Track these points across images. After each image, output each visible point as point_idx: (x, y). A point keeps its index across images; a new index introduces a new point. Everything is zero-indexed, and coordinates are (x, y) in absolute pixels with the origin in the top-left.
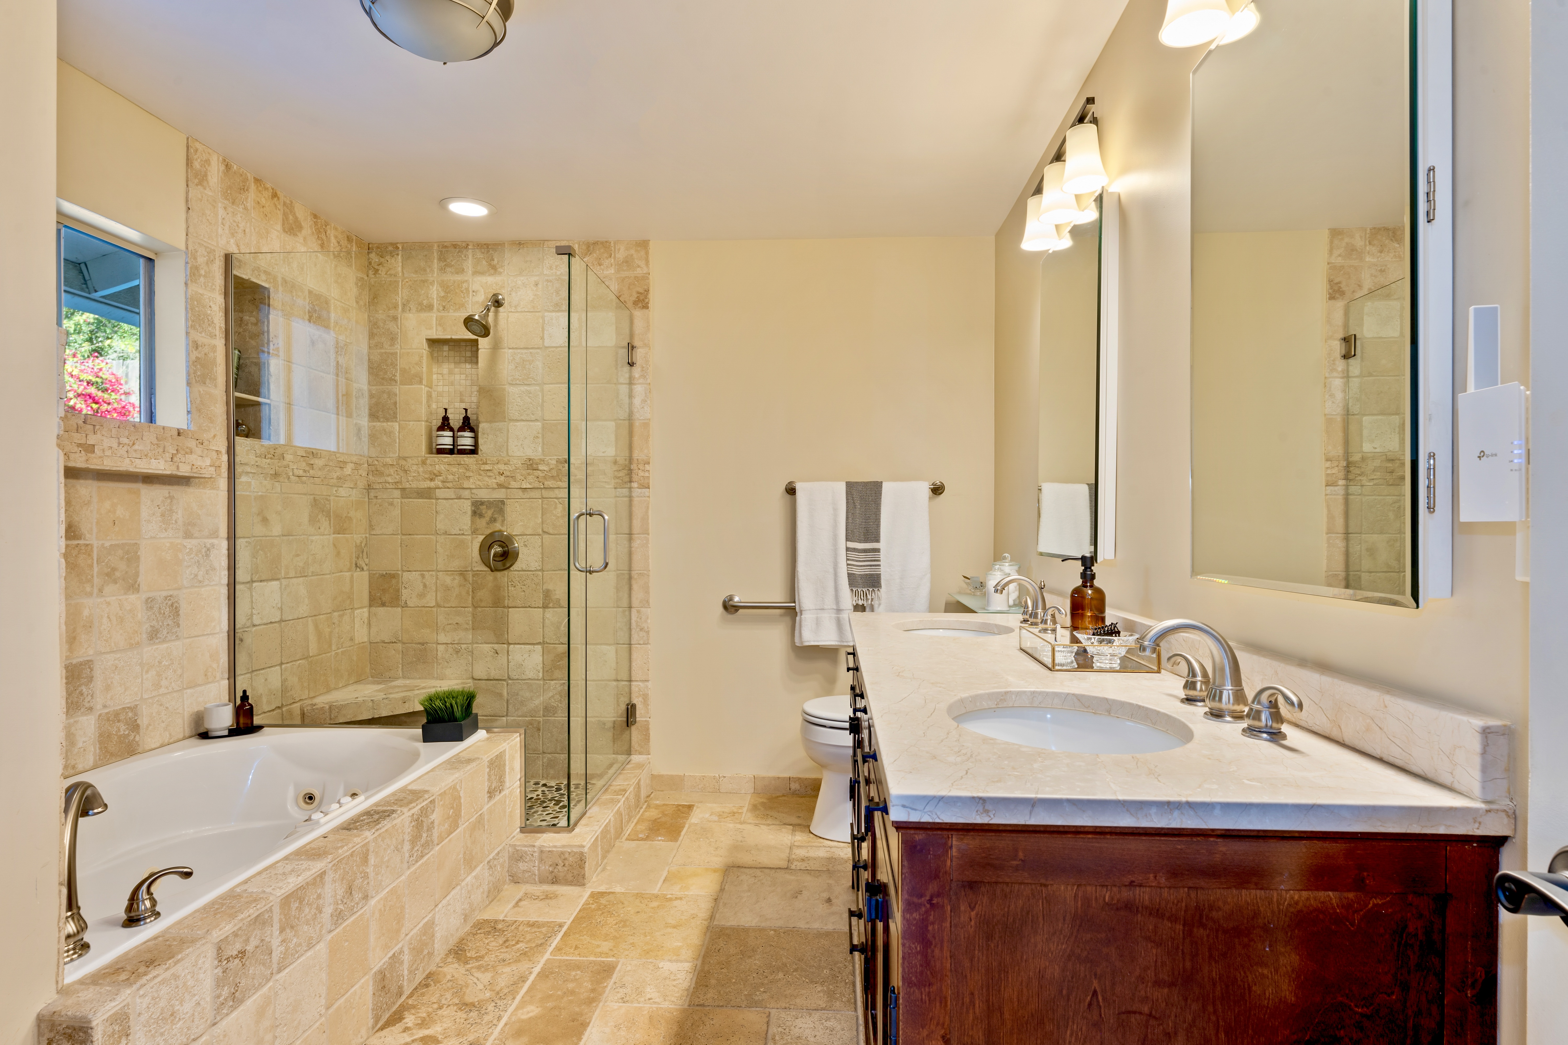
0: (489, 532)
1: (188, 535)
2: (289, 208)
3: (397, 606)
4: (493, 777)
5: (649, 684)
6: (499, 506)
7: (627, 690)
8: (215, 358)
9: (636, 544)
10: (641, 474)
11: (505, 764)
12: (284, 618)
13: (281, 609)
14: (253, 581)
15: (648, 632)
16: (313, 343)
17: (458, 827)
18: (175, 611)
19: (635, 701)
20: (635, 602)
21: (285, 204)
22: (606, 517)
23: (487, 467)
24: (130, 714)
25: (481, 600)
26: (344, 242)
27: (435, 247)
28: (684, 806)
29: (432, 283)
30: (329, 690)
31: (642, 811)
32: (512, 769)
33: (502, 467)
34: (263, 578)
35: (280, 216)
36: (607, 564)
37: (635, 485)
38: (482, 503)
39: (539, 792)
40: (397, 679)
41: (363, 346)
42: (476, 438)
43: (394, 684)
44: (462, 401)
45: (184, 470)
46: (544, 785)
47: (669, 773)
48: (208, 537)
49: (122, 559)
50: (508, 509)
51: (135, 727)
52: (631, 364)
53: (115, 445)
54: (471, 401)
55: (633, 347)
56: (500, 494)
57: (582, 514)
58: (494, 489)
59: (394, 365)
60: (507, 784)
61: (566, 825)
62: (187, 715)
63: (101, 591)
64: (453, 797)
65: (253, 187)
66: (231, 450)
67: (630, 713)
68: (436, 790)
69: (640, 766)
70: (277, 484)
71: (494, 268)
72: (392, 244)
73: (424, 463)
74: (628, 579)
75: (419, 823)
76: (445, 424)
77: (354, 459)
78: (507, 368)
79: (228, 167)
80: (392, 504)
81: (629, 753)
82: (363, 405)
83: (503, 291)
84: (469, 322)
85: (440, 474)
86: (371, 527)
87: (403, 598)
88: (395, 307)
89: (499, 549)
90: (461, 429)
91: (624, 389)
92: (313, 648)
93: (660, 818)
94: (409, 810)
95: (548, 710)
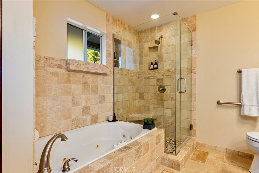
0: (160, 85)
1: (106, 85)
2: (124, 25)
3: (143, 99)
4: (157, 140)
5: (196, 121)
6: (162, 80)
7: (190, 121)
8: (111, 53)
9: (193, 87)
10: (194, 70)
11: (160, 137)
12: (123, 100)
13: (123, 99)
14: (118, 93)
15: (196, 108)
16: (128, 50)
17: (148, 152)
18: (104, 98)
19: (192, 124)
20: (192, 101)
21: (123, 25)
22: (186, 79)
23: (160, 72)
24: (96, 116)
25: (158, 99)
26: (134, 32)
27: (150, 30)
28: (206, 152)
29: (149, 36)
30: (131, 114)
31: (194, 151)
32: (162, 138)
33: (162, 71)
34: (120, 93)
35: (123, 27)
36: (186, 91)
37: (192, 73)
38: (159, 79)
39: (170, 141)
40: (143, 113)
41: (138, 51)
42: (157, 66)
43: (143, 114)
44: (155, 59)
45: (104, 72)
46: (171, 139)
47: (201, 143)
48: (110, 85)
49: (95, 88)
50: (164, 80)
51: (97, 118)
52: (191, 45)
53: (92, 67)
54: (157, 59)
55: (192, 41)
56: (162, 77)
57: (179, 79)
58: (161, 76)
59: (143, 54)
60: (161, 141)
61: (175, 154)
62: (106, 117)
63: (91, 94)
64: (147, 144)
65: (118, 22)
66: (114, 70)
67: (191, 126)
68: (142, 143)
69: (194, 140)
70: (122, 76)
71: (161, 30)
72: (142, 31)
73: (148, 72)
74: (191, 95)
75: (137, 151)
76: (152, 64)
77: (136, 72)
78: (163, 51)
79: (113, 18)
80: (142, 80)
81: (191, 136)
82: (138, 61)
83: (163, 35)
84: (156, 42)
85: (151, 74)
86: (139, 84)
87: (144, 98)
88: (143, 43)
89: (162, 88)
90: (155, 64)
91: (190, 51)
92: (128, 106)
93: (199, 155)
94: (135, 148)
95: (172, 123)
